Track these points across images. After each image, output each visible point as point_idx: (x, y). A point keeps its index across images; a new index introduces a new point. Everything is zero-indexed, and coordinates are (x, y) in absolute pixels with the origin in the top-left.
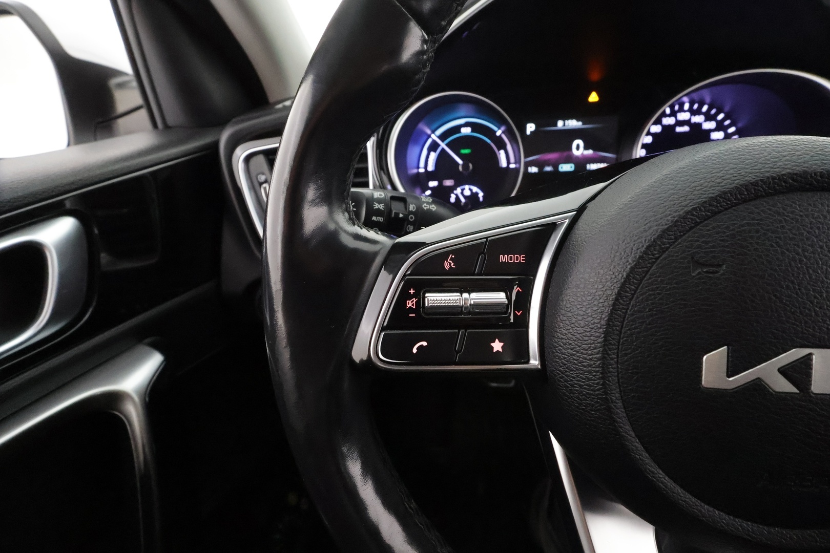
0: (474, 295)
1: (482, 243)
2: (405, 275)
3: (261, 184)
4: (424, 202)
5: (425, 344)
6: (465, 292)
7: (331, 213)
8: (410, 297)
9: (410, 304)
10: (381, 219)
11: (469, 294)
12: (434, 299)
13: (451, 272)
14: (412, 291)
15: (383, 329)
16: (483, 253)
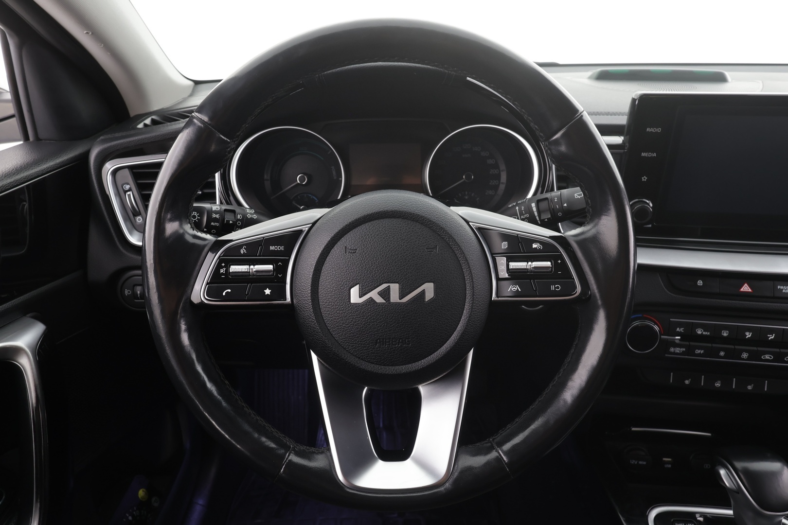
0: (256, 267)
1: (261, 240)
2: (220, 257)
3: (125, 192)
4: (248, 213)
5: (229, 291)
6: (252, 265)
7: (181, 225)
8: (222, 267)
9: (222, 271)
10: (217, 224)
11: (254, 266)
12: (234, 268)
13: (244, 255)
14: (223, 265)
15: (207, 284)
16: (261, 245)
